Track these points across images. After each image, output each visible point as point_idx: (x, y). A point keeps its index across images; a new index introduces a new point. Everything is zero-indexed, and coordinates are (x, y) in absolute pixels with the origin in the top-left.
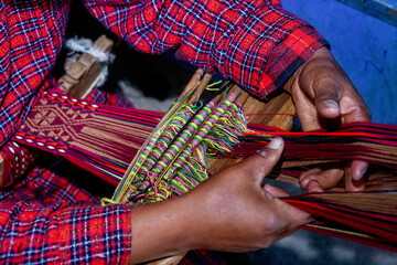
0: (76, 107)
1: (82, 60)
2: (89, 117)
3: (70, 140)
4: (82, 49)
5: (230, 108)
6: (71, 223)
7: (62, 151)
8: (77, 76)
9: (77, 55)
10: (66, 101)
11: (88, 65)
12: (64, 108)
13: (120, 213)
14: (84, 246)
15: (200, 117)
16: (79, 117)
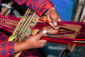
0: (4, 18)
1: (5, 8)
2: (7, 20)
3: (3, 25)
4: (5, 6)
5: (34, 17)
6: (2, 47)
7: (1, 27)
8: (4, 11)
9: (4, 7)
10: (2, 17)
11: (6, 9)
12: (1, 18)
13: (12, 45)
14: (5, 52)
15: (29, 18)
16: (4, 20)
